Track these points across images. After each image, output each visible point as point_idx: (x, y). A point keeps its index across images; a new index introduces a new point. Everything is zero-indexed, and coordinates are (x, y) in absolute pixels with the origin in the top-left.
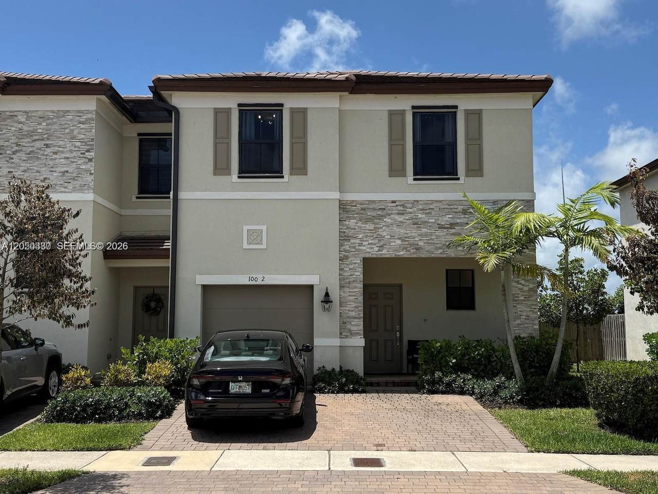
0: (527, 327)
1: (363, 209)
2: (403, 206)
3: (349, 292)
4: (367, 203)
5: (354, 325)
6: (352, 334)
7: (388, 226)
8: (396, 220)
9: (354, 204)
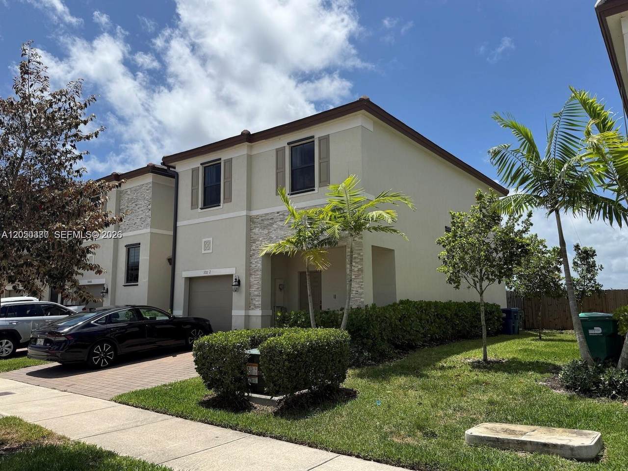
0: (356, 300)
1: (262, 220)
2: (283, 215)
3: (255, 278)
4: (264, 215)
5: (257, 301)
6: (256, 307)
7: (275, 230)
8: (279, 225)
9: (258, 217)
